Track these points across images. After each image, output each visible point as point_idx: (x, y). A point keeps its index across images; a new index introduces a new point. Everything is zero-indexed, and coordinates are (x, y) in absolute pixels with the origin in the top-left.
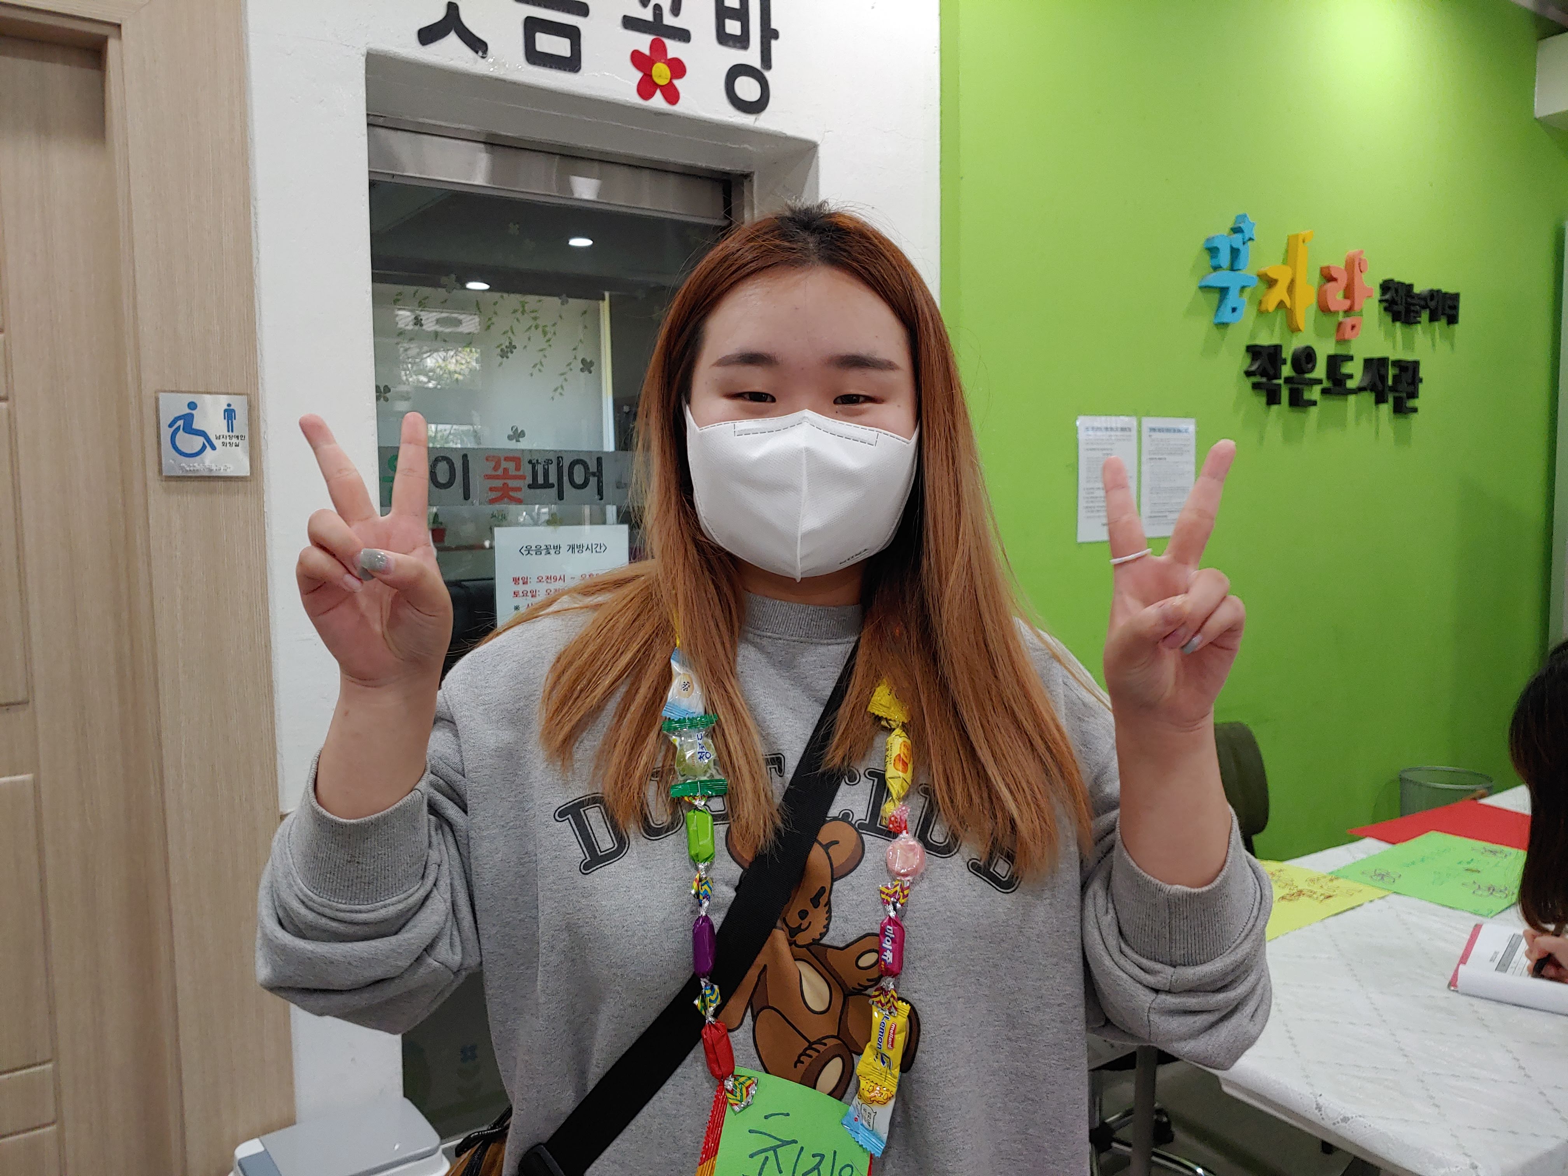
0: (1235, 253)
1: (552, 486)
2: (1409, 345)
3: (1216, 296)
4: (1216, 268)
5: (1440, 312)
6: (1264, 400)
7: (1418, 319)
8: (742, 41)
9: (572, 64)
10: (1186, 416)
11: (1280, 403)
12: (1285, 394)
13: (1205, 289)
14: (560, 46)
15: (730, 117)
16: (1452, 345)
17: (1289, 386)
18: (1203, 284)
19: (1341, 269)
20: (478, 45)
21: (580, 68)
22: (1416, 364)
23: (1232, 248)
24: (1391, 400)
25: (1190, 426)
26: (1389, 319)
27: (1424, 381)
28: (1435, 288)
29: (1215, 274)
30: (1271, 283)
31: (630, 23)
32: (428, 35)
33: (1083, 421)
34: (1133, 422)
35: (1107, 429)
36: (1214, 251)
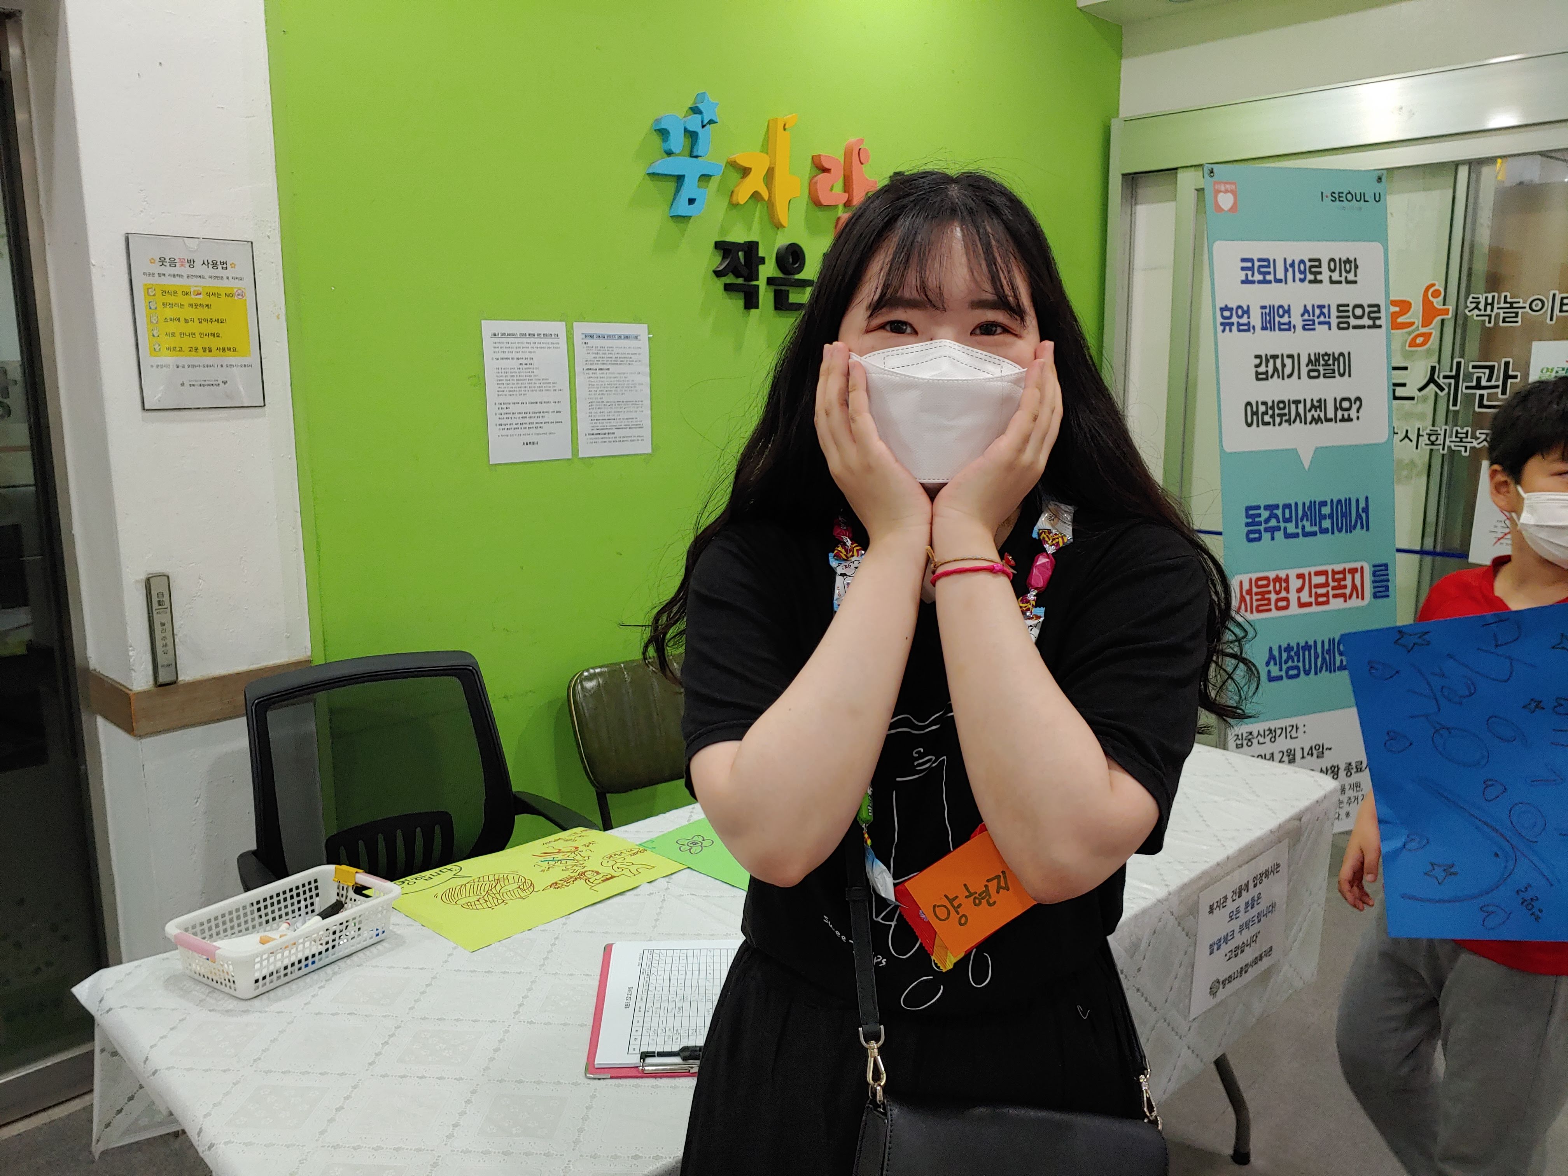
0: (692, 136)
3: (671, 186)
4: (668, 153)
6: (741, 303)
10: (637, 321)
11: (757, 307)
12: (766, 295)
13: (655, 176)
17: (773, 288)
18: (651, 171)
19: (838, 160)
23: (686, 130)
25: (641, 330)
29: (666, 159)
30: (745, 172)
33: (488, 327)
34: (559, 328)
35: (523, 335)
36: (663, 133)
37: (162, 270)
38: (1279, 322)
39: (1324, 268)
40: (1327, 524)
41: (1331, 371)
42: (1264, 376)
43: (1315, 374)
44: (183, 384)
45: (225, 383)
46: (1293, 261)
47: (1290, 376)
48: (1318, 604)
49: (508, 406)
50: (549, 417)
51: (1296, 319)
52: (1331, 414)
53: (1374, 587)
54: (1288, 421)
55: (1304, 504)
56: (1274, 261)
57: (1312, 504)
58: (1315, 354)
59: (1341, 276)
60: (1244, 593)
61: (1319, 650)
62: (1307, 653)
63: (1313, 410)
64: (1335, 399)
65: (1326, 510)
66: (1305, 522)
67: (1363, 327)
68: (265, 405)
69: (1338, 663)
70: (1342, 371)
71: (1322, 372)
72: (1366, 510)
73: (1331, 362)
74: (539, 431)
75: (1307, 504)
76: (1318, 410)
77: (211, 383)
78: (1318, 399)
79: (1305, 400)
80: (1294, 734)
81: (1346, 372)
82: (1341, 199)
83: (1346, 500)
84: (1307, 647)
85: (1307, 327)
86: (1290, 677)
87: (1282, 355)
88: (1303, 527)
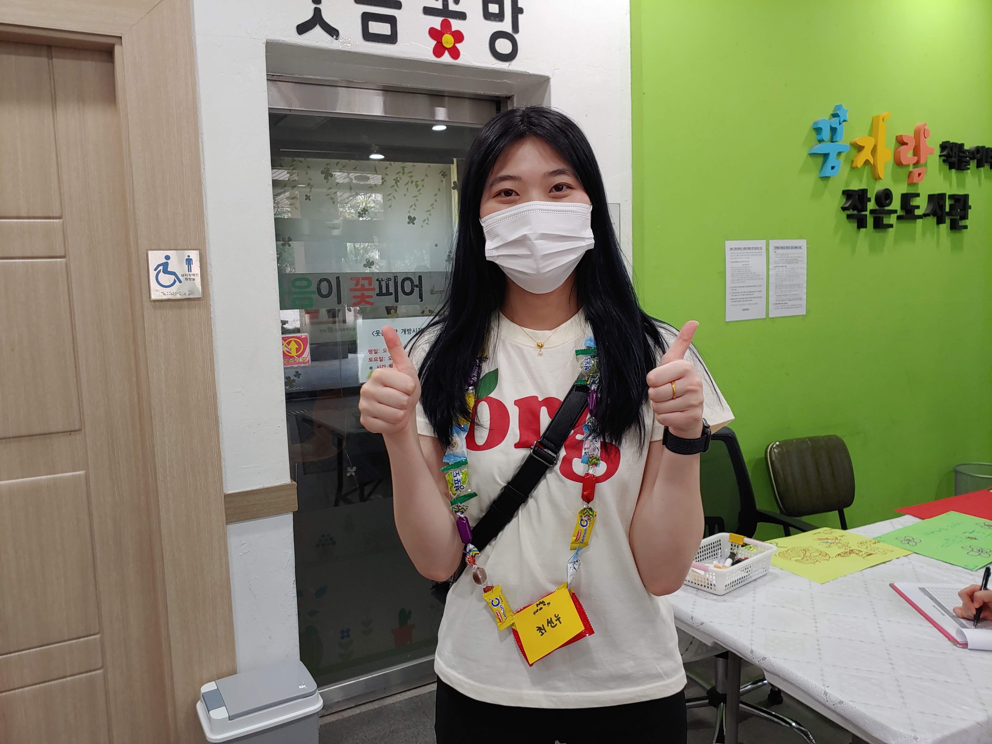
0: (833, 130)
1: (391, 294)
2: (961, 184)
3: (820, 160)
4: (821, 141)
5: (984, 160)
6: (855, 225)
7: (969, 167)
8: (500, 17)
9: (392, 39)
10: (801, 238)
11: (866, 227)
12: (870, 221)
13: (813, 155)
14: (384, 29)
15: (493, 65)
17: (873, 215)
18: (811, 152)
19: (912, 137)
20: (333, 32)
21: (397, 41)
22: (966, 197)
23: (831, 127)
24: (948, 221)
25: (803, 243)
26: (946, 167)
27: (972, 207)
28: (981, 145)
29: (819, 145)
30: (860, 148)
31: (428, 11)
32: (302, 29)
33: (729, 244)
34: (763, 243)
35: (745, 249)
36: (818, 130)
49: (736, 288)
50: (755, 295)
74: (750, 302)
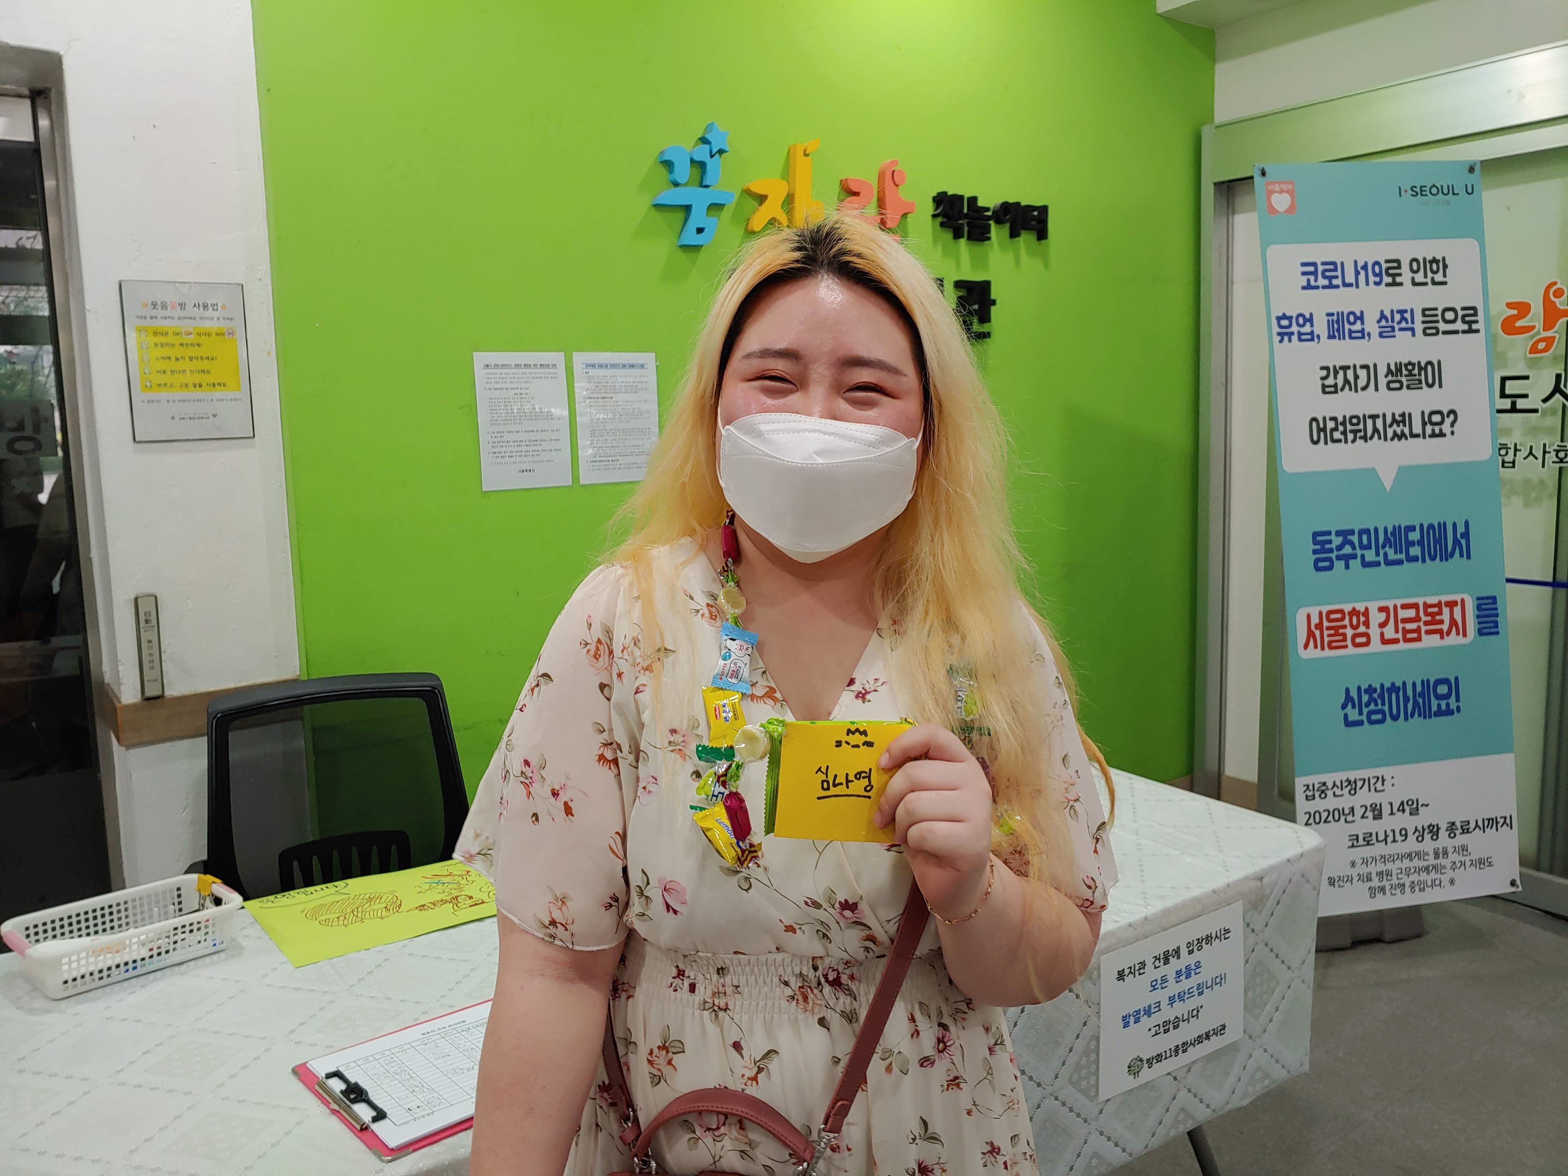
0: (699, 167)
2: (980, 262)
3: (675, 215)
4: (673, 183)
5: (1022, 225)
7: (988, 235)
10: (644, 350)
13: (661, 207)
16: (1046, 265)
18: (654, 203)
19: (869, 182)
22: (986, 286)
23: (692, 161)
25: (649, 358)
26: (948, 235)
27: (998, 302)
28: (1011, 200)
29: (672, 190)
30: (759, 199)
33: (480, 358)
34: (558, 358)
35: (518, 366)
36: (668, 165)
37: (154, 313)
38: (1350, 330)
39: (1405, 268)
40: (1415, 551)
41: (1417, 382)
42: (1332, 389)
43: (1397, 385)
44: (173, 418)
45: (214, 416)
46: (1366, 263)
47: (1364, 388)
48: (1406, 640)
49: (501, 434)
50: (545, 445)
51: (1371, 325)
52: (1417, 428)
53: (1479, 623)
54: (1365, 438)
55: (1386, 529)
56: (1342, 264)
57: (1396, 530)
58: (1396, 364)
59: (1426, 276)
60: (1313, 628)
61: (1410, 693)
62: (1394, 696)
63: (1395, 425)
64: (1423, 413)
65: (1414, 536)
66: (1387, 549)
67: (1456, 332)
68: (254, 436)
69: (1434, 708)
70: (1430, 381)
71: (1405, 383)
72: (1466, 535)
73: (1416, 371)
74: (536, 458)
75: (1390, 530)
76: (1401, 425)
77: (201, 416)
78: (1401, 412)
79: (1384, 415)
80: (1379, 786)
81: (1436, 381)
82: (1424, 193)
83: (1439, 524)
84: (1394, 689)
85: (1384, 334)
86: (1371, 722)
87: (1355, 366)
88: (1386, 555)
